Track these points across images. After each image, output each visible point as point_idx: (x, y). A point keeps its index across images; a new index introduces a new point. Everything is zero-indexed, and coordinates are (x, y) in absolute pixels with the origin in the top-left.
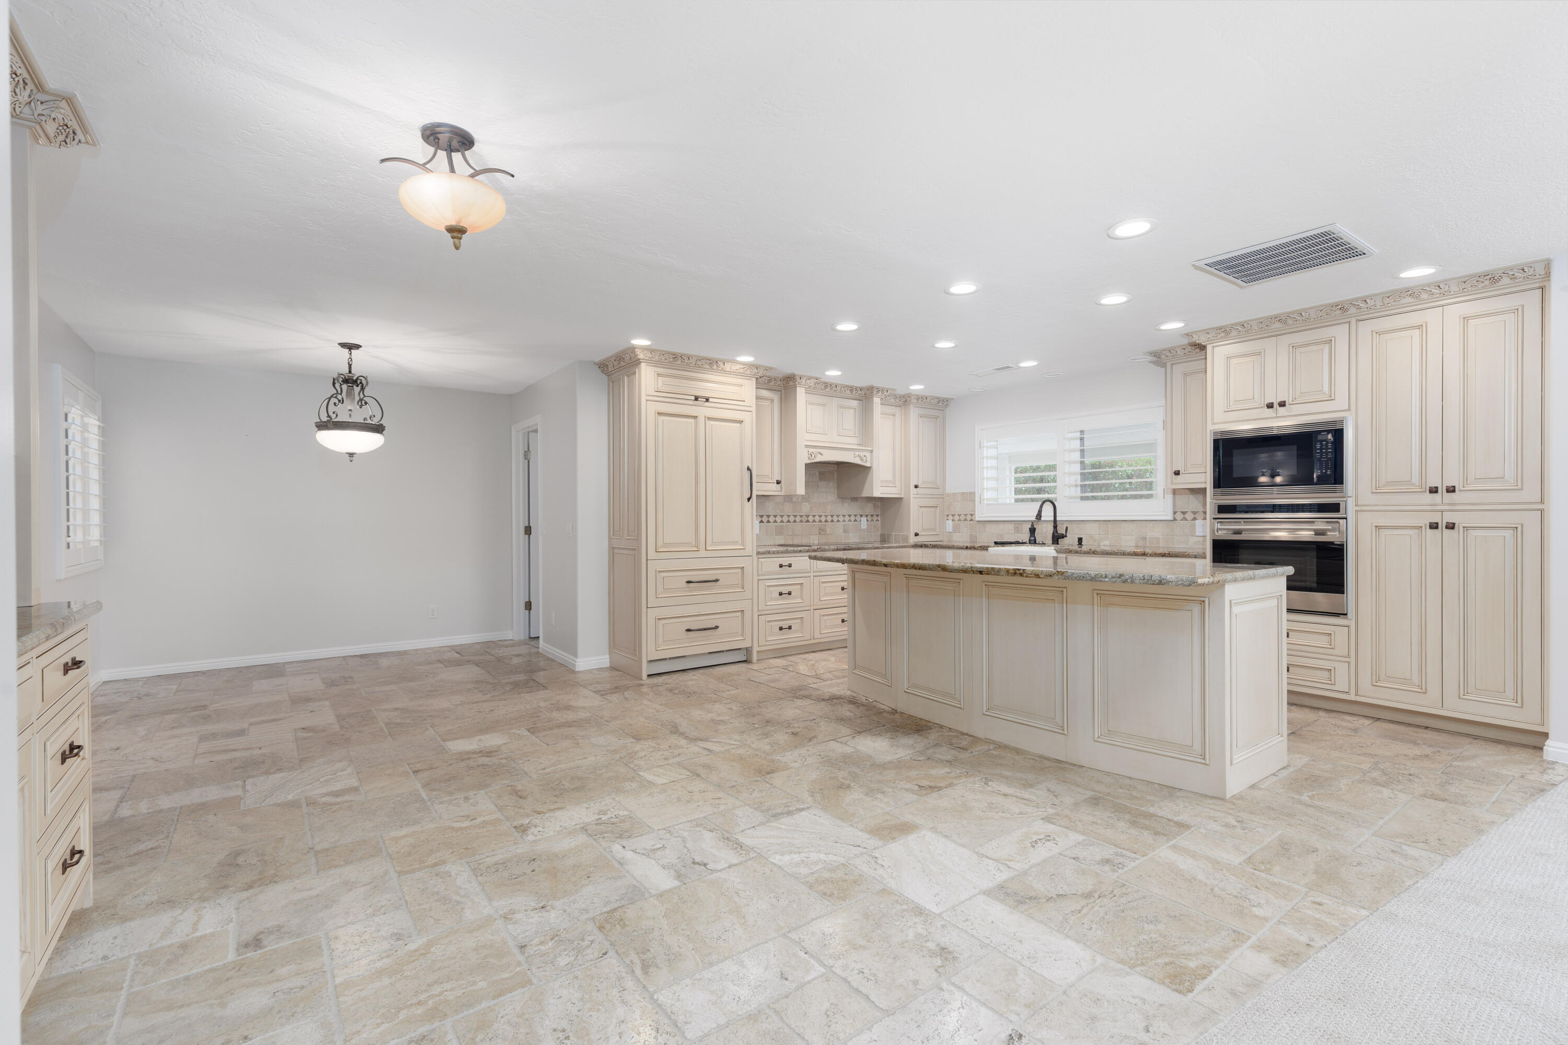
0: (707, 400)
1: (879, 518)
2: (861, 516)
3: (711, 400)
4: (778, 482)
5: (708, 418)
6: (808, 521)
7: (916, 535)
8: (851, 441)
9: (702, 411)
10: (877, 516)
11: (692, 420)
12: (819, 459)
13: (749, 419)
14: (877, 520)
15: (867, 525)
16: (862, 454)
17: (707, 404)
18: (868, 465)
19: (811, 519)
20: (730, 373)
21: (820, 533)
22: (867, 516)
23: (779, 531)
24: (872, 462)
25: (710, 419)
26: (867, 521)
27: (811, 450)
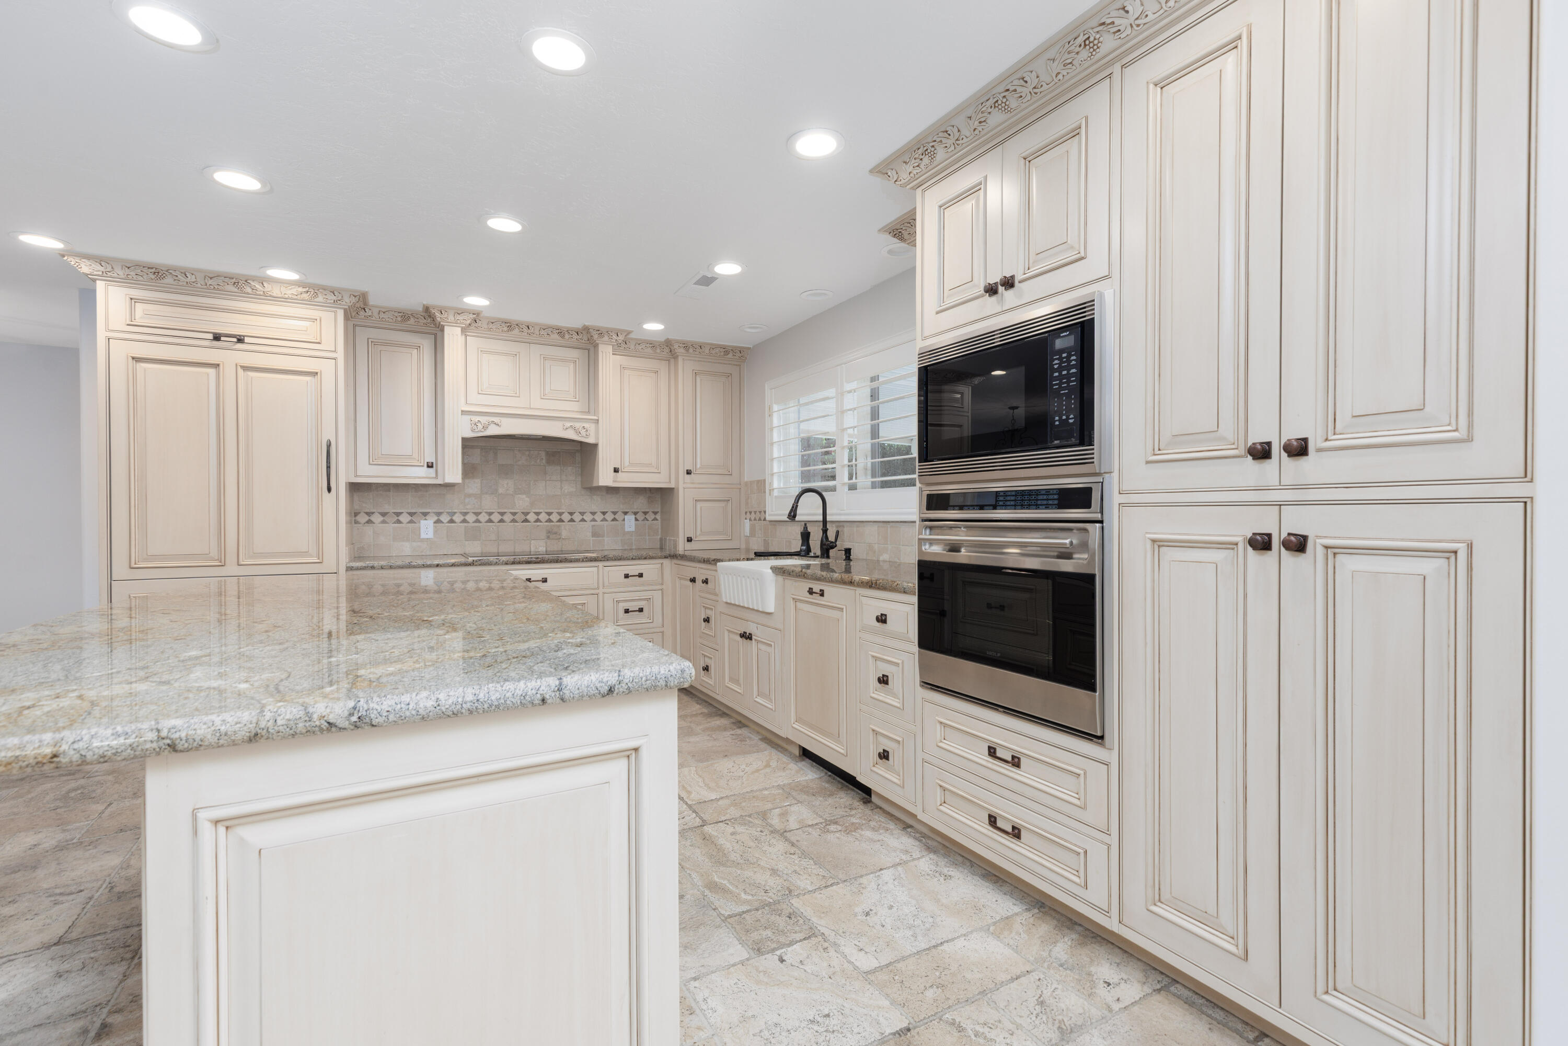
0: (240, 340)
1: (658, 517)
2: (626, 513)
3: (247, 340)
4: (430, 466)
5: (242, 367)
6: (526, 521)
7: (689, 540)
8: (571, 408)
9: (229, 357)
10: (655, 513)
11: (212, 371)
12: (493, 431)
13: (326, 368)
14: (655, 519)
15: (636, 525)
16: (578, 425)
17: (239, 346)
18: (591, 440)
19: (532, 517)
20: (275, 299)
21: (548, 537)
22: (635, 513)
23: (472, 535)
24: (597, 438)
25: (246, 368)
26: (636, 520)
27: (476, 419)
